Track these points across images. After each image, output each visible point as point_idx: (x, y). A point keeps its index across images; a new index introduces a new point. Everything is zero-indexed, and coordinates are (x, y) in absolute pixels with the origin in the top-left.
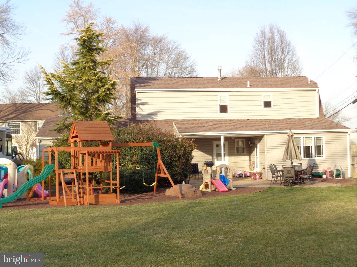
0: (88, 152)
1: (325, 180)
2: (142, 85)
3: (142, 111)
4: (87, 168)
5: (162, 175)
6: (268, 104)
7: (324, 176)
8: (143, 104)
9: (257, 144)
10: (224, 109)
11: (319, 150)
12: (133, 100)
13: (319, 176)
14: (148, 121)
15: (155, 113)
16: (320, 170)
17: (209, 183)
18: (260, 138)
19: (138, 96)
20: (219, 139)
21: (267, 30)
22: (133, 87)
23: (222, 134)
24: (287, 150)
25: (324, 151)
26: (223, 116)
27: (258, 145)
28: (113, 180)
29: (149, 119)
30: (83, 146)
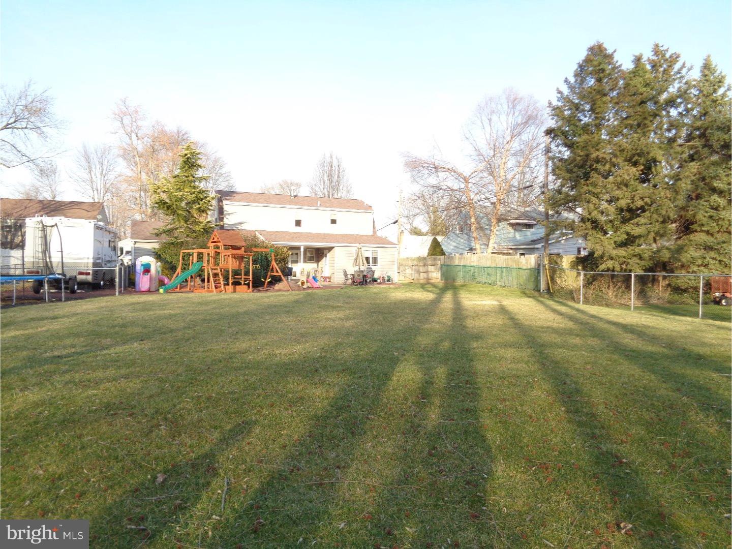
0: (232, 254)
1: (380, 283)
2: (227, 198)
3: (228, 221)
4: (230, 266)
5: (275, 274)
6: (334, 222)
7: (379, 281)
8: (229, 214)
9: (326, 254)
10: (298, 223)
11: (375, 260)
12: (221, 211)
13: (375, 280)
14: (233, 230)
15: (240, 223)
16: (376, 276)
17: (305, 281)
18: (330, 249)
19: (226, 208)
20: (299, 248)
21: (328, 155)
22: (220, 200)
23: (302, 244)
24: (356, 260)
25: (379, 261)
26: (298, 229)
27: (328, 255)
28: (245, 275)
29: (235, 228)
30: (225, 249)
